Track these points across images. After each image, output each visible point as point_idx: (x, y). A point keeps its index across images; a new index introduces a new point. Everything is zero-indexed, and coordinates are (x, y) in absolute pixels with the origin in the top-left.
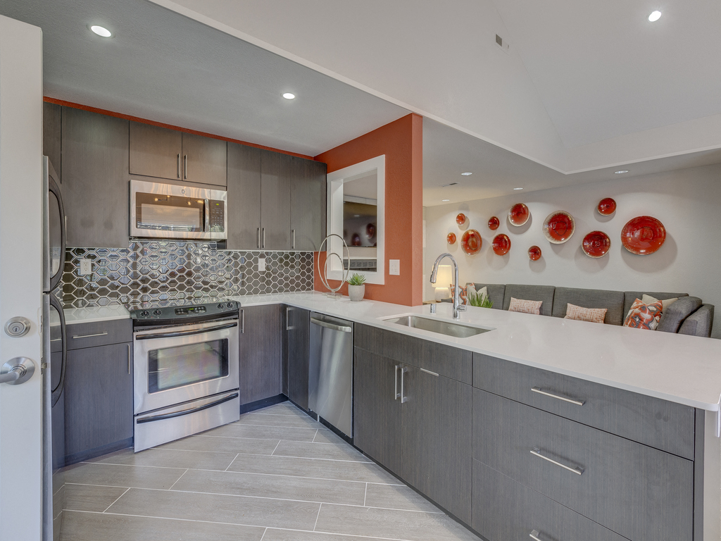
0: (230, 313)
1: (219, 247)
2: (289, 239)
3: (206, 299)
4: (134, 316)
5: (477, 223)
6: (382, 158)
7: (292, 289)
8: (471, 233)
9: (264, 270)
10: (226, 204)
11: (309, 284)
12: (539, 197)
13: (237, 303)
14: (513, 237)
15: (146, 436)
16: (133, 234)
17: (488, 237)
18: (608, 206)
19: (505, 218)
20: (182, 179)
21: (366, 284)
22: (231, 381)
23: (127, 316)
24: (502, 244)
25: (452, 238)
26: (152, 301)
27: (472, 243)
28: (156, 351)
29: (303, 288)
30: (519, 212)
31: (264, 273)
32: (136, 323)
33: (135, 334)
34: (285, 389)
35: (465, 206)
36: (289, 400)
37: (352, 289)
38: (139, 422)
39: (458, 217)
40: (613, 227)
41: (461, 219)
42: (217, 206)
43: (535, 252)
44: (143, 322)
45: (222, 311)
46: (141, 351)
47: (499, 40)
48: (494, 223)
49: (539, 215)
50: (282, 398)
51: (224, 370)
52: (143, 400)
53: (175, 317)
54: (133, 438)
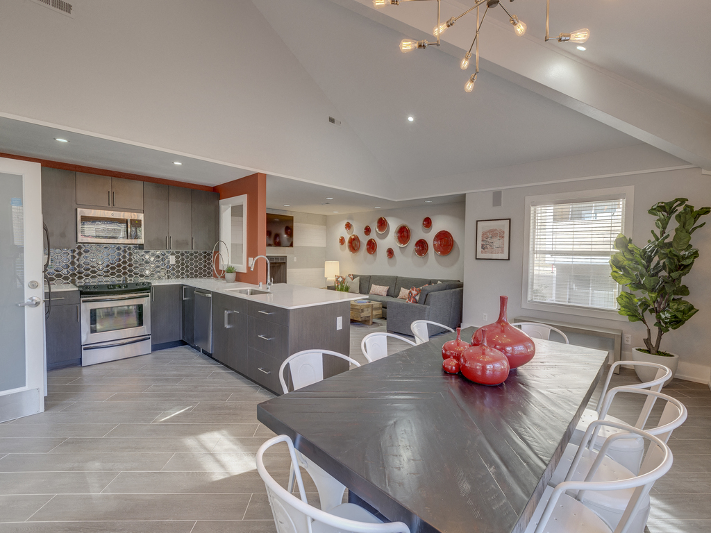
0: (145, 289)
1: (140, 248)
2: (190, 243)
3: (130, 280)
4: (81, 289)
5: (358, 231)
6: (245, 196)
7: (196, 276)
8: (353, 237)
9: (174, 263)
10: (143, 222)
11: (209, 273)
12: (392, 213)
13: (149, 283)
14: (378, 241)
15: (89, 357)
16: (79, 240)
17: (364, 240)
18: (428, 223)
19: (374, 227)
20: (112, 206)
21: (237, 272)
22: (145, 329)
23: (76, 289)
24: (372, 246)
25: (342, 241)
26: (92, 282)
27: (354, 245)
28: (95, 310)
29: (205, 276)
30: (382, 224)
31: (174, 265)
32: (82, 293)
33: (82, 299)
34: (183, 337)
35: (351, 217)
36: (188, 344)
37: (228, 276)
38: (85, 349)
39: (346, 225)
40: (430, 237)
41: (348, 226)
42: (136, 223)
43: (390, 252)
44: (85, 292)
45: (138, 287)
46: (86, 309)
47: (332, 120)
48: (368, 230)
49: (393, 225)
50: (183, 343)
51: (140, 323)
52: (86, 337)
53: (107, 290)
54: (81, 359)
